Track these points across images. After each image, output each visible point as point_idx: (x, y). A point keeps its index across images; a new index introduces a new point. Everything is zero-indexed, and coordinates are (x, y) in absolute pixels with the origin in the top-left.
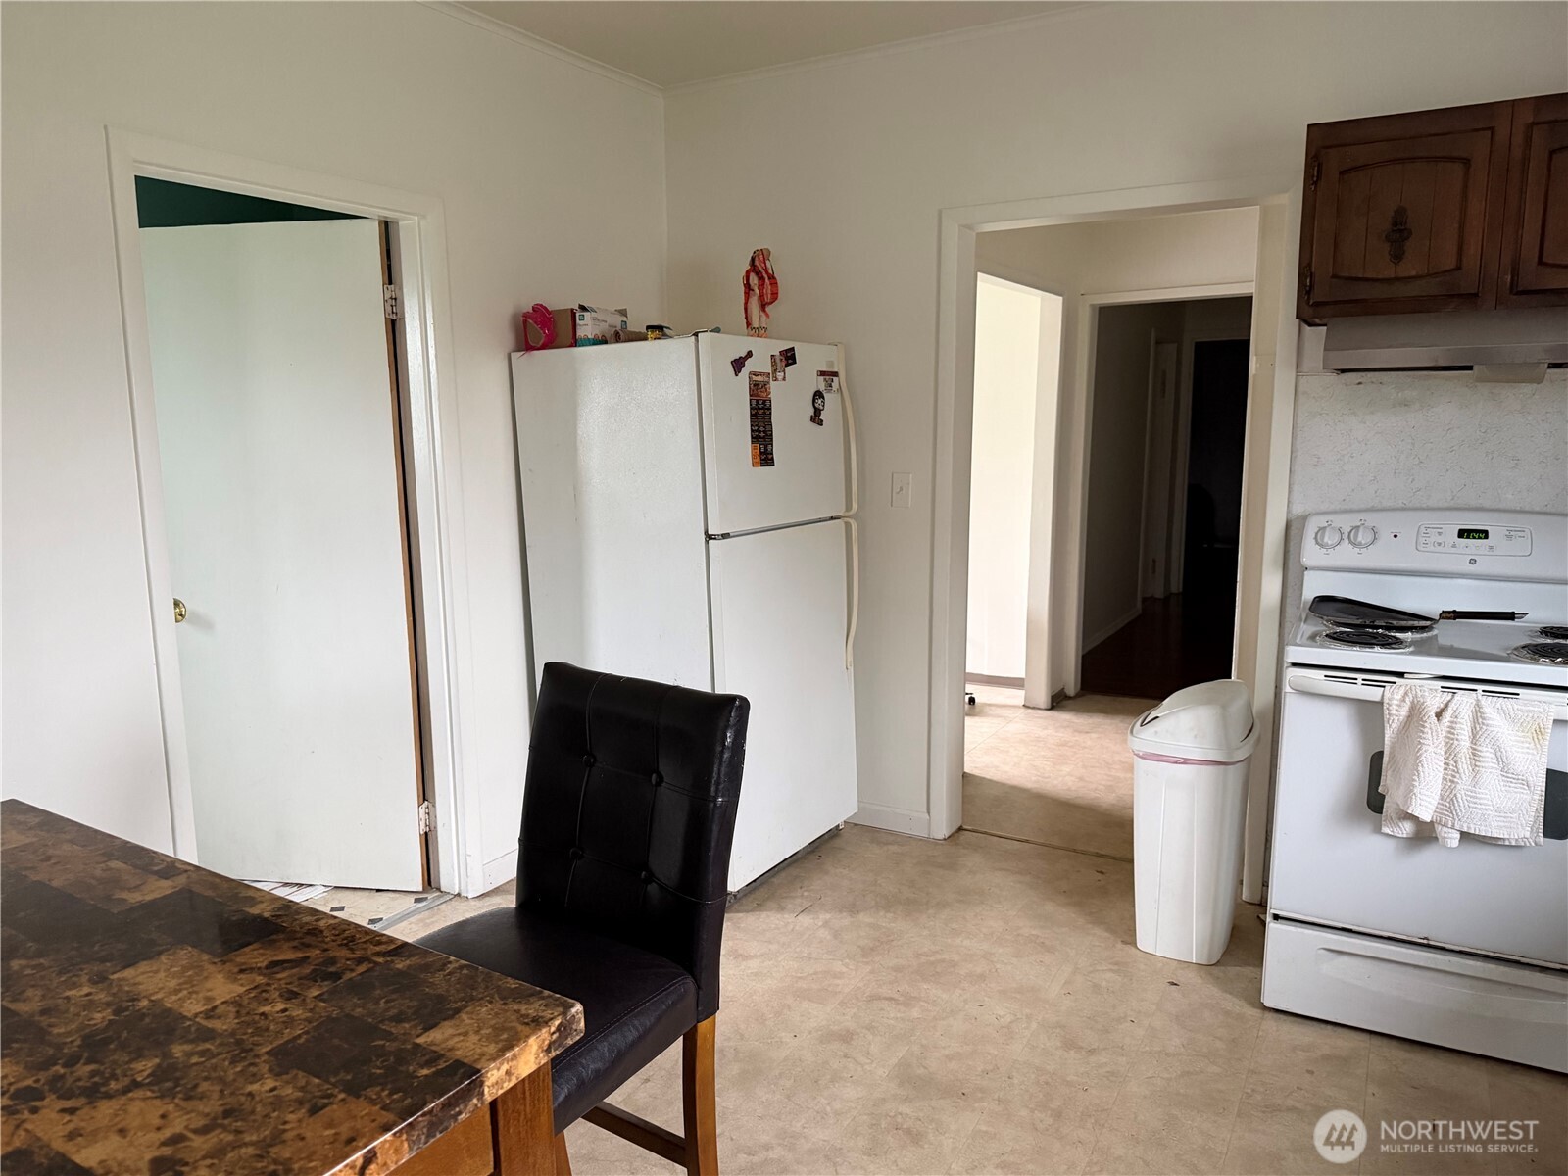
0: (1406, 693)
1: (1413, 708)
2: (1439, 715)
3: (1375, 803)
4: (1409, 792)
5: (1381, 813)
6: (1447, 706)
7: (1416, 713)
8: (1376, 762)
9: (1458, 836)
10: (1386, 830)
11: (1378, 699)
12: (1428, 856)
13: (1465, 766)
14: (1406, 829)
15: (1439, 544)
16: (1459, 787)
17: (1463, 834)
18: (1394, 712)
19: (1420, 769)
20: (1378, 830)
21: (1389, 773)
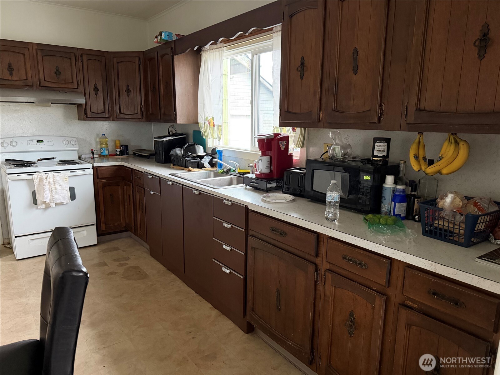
0: (38, 176)
1: (40, 178)
2: (46, 179)
3: (35, 202)
4: (43, 197)
5: (37, 204)
6: (47, 177)
7: (41, 180)
8: (34, 193)
9: (55, 204)
10: (39, 208)
11: (32, 178)
12: (49, 210)
13: (53, 189)
14: (44, 206)
15: (33, 144)
16: (53, 193)
17: (56, 203)
18: (36, 180)
19: (45, 191)
20: (37, 209)
21: (38, 194)
